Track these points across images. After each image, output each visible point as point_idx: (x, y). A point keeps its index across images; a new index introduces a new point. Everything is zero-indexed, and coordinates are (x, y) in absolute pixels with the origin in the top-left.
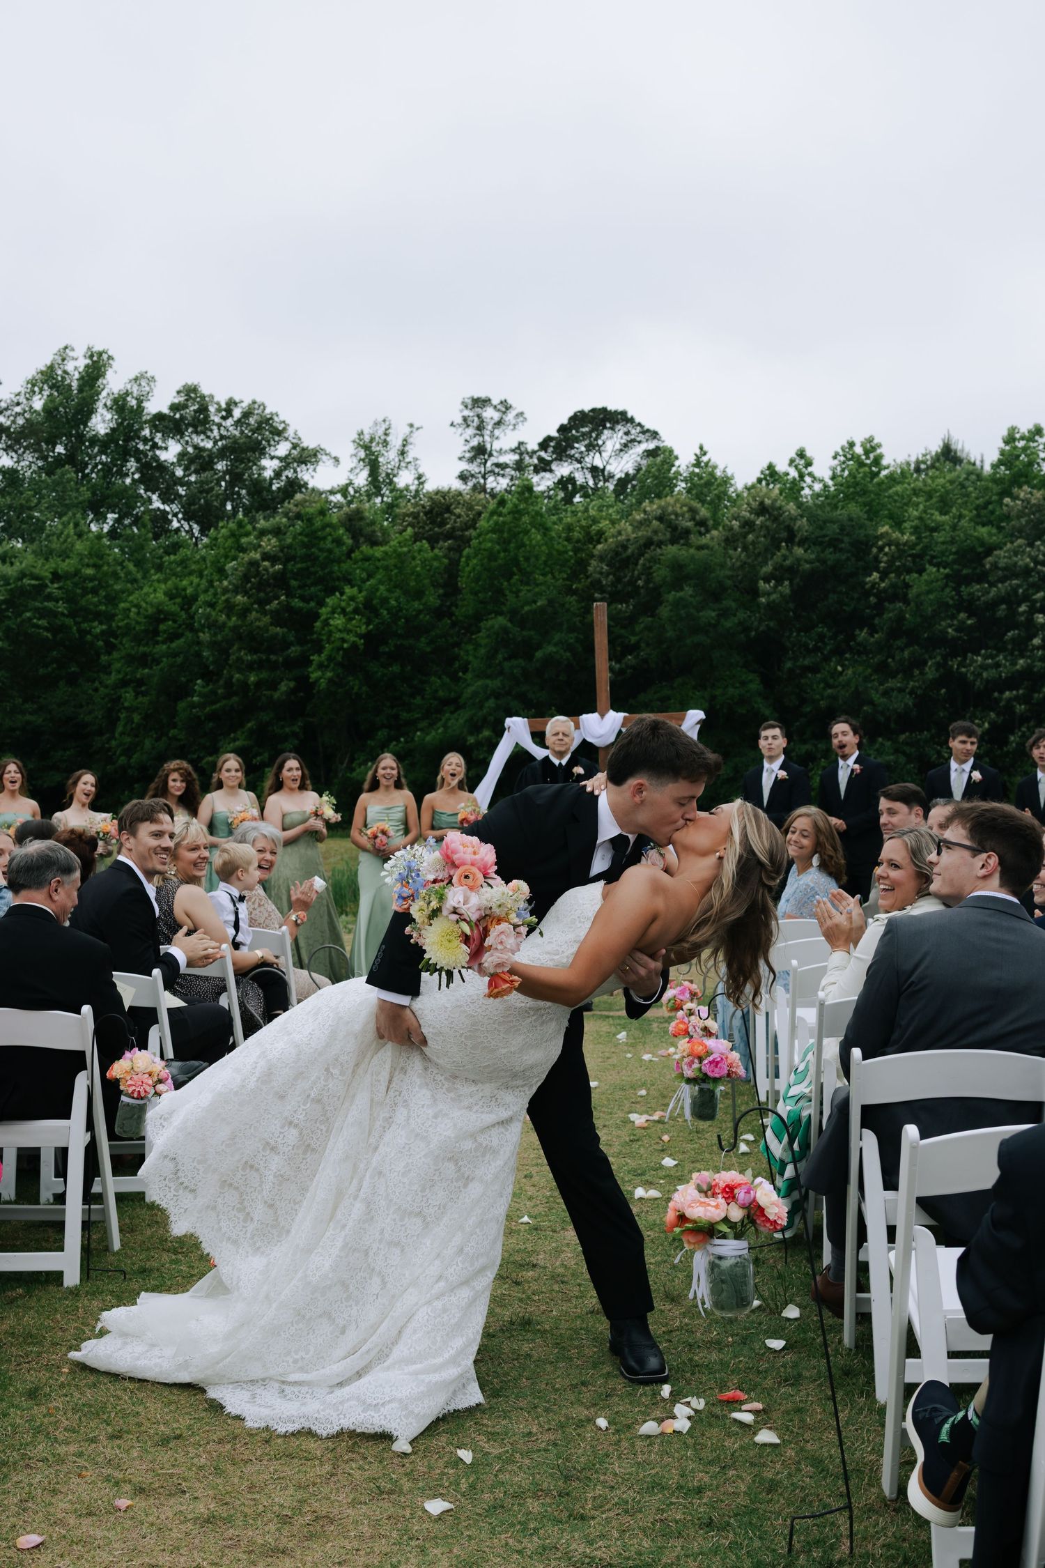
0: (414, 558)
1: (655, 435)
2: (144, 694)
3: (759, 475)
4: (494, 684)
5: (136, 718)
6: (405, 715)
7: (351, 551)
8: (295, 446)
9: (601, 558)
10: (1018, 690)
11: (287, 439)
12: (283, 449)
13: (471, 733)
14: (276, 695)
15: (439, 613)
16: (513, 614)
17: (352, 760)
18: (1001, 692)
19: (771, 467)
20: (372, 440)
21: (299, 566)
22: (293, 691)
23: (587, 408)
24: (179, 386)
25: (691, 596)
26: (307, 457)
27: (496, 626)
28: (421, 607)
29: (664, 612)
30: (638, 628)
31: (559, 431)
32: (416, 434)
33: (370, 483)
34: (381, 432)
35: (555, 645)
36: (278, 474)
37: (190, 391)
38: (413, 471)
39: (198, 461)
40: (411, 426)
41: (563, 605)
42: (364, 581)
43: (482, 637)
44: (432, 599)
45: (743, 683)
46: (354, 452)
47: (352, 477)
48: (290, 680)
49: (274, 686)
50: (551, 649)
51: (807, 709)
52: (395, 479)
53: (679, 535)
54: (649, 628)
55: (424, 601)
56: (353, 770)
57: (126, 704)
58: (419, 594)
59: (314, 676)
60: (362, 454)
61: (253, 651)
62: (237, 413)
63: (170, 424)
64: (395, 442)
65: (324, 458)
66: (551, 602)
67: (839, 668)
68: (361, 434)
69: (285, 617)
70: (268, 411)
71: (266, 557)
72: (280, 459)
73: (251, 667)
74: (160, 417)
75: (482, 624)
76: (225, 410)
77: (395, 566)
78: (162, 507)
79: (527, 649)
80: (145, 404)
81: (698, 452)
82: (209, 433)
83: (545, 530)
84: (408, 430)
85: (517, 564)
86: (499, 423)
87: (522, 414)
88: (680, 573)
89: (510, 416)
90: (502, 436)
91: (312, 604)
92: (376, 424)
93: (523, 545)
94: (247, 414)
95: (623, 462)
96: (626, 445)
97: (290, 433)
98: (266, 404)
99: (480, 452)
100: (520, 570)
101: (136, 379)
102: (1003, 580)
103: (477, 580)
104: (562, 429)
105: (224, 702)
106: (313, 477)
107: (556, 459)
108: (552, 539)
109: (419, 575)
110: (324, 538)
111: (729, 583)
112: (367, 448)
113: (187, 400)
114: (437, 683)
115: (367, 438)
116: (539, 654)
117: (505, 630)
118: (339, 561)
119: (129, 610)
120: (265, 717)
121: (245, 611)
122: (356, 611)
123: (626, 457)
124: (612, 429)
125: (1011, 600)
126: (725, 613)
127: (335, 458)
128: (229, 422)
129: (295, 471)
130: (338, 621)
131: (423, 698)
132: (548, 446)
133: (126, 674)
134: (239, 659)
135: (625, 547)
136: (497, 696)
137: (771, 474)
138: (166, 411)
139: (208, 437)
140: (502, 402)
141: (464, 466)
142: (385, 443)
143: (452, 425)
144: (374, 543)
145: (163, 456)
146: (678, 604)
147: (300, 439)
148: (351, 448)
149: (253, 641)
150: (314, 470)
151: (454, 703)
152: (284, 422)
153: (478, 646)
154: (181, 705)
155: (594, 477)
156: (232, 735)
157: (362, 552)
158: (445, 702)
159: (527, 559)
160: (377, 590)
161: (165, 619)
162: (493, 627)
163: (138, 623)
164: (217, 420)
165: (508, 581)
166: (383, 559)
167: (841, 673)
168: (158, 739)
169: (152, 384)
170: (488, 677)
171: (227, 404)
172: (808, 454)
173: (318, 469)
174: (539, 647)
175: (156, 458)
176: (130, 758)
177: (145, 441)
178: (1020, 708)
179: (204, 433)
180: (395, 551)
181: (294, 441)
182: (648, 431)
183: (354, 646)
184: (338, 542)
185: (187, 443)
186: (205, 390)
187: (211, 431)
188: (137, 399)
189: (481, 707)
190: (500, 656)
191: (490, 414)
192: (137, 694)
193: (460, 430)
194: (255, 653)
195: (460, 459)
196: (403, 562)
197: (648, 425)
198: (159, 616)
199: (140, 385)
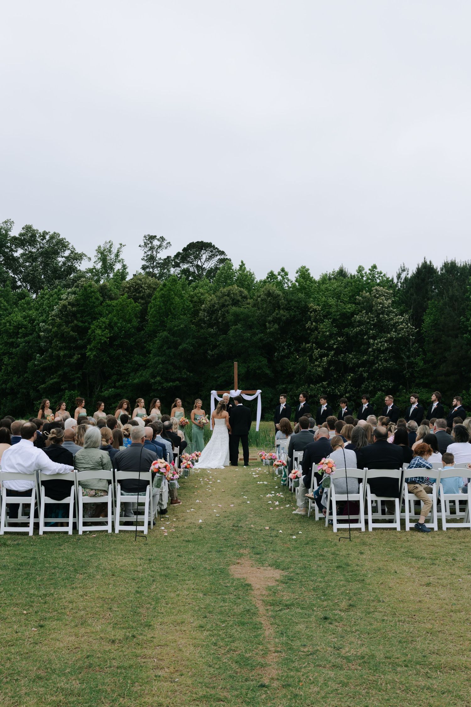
0: (128, 306)
1: (222, 253)
2: (12, 358)
3: (267, 275)
4: (163, 359)
5: (9, 369)
6: (124, 371)
7: (102, 302)
8: (72, 252)
9: (204, 310)
10: (365, 368)
11: (69, 249)
12: (67, 253)
13: (152, 378)
14: (72, 361)
15: (139, 329)
16: (170, 331)
17: (101, 388)
18: (359, 368)
19: (272, 272)
20: (104, 251)
21: (81, 308)
22: (78, 359)
23: (195, 241)
24: (23, 226)
25: (241, 327)
26: (78, 257)
27: (164, 336)
28: (131, 326)
29: (230, 333)
30: (220, 339)
31: (183, 250)
32: (123, 248)
33: (103, 267)
34: (108, 246)
35: (187, 344)
36: (64, 264)
37: (28, 228)
38: (121, 264)
39: (31, 257)
40: (121, 244)
41: (190, 328)
42: (108, 315)
43: (156, 340)
44: (135, 322)
45: (260, 362)
46: (97, 255)
47: (95, 265)
48: (78, 354)
49: (71, 357)
50: (185, 345)
51: (285, 372)
52: (114, 267)
53: (236, 303)
54: (224, 339)
55: (132, 324)
56: (102, 392)
57: (5, 363)
58: (130, 321)
59: (88, 354)
60: (100, 256)
61: (63, 342)
62: (47, 237)
63: (20, 242)
64: (114, 250)
65: (84, 257)
66: (186, 326)
67: (297, 357)
68: (99, 247)
69: (76, 329)
70: (60, 237)
71: (70, 304)
72: (66, 257)
73: (61, 349)
74: (15, 238)
75: (157, 334)
76: (42, 236)
77: (120, 310)
78: (13, 276)
79: (176, 345)
80: (9, 233)
81: (241, 264)
82: (35, 245)
83: (181, 297)
84: (119, 246)
85: (170, 312)
86: (160, 246)
87: (169, 243)
88: (237, 318)
89: (164, 244)
90: (161, 252)
91: (86, 324)
92: (106, 243)
93: (173, 304)
94: (52, 238)
95: (210, 264)
96: (210, 256)
97: (70, 246)
98: (60, 234)
99: (151, 258)
100: (171, 313)
101: (5, 222)
102: (358, 326)
103: (154, 317)
104: (184, 250)
105: (49, 362)
106: (79, 266)
107: (182, 262)
108: (184, 301)
109: (130, 313)
110: (92, 297)
111: (255, 322)
112: (102, 253)
113: (27, 232)
114: (137, 358)
115: (102, 249)
116: (180, 347)
117: (167, 337)
118: (97, 307)
119: (6, 323)
120: (66, 370)
121: (59, 326)
122: (106, 328)
123: (211, 262)
124: (205, 250)
125: (361, 333)
126: (254, 334)
127: (89, 258)
128: (45, 241)
129: (72, 262)
130: (99, 332)
131: (131, 363)
132: (179, 256)
133: (5, 350)
134: (57, 346)
135: (214, 306)
136: (163, 363)
137: (272, 275)
138: (17, 236)
139: (35, 247)
140: (161, 237)
141: (144, 263)
142: (110, 251)
143: (140, 246)
144: (111, 299)
145: (16, 255)
146: (236, 330)
147: (74, 249)
148: (95, 253)
149: (63, 337)
150: (81, 263)
151: (144, 366)
152: (68, 242)
153: (154, 343)
154: (30, 364)
155: (197, 270)
156: (52, 377)
157: (106, 303)
158: (140, 365)
159: (174, 309)
160: (113, 319)
161: (21, 328)
162: (162, 336)
163: (10, 329)
164: (39, 240)
165: (167, 318)
166: (116, 306)
167: (298, 359)
168: (19, 378)
169: (12, 224)
170: (159, 356)
171: (43, 234)
172: (286, 270)
173: (82, 262)
174: (180, 344)
175: (12, 255)
176: (6, 385)
177: (8, 247)
178: (365, 375)
179: (33, 246)
180: (121, 304)
181: (73, 250)
182: (220, 251)
183: (105, 342)
184: (97, 299)
185: (26, 249)
186: (35, 228)
187: (37, 245)
188: (5, 231)
189: (156, 368)
190: (165, 348)
191: (156, 243)
192: (9, 358)
193: (143, 248)
194: (63, 343)
195: (142, 259)
196: (123, 308)
197: (221, 249)
198: (19, 326)
199: (7, 225)
